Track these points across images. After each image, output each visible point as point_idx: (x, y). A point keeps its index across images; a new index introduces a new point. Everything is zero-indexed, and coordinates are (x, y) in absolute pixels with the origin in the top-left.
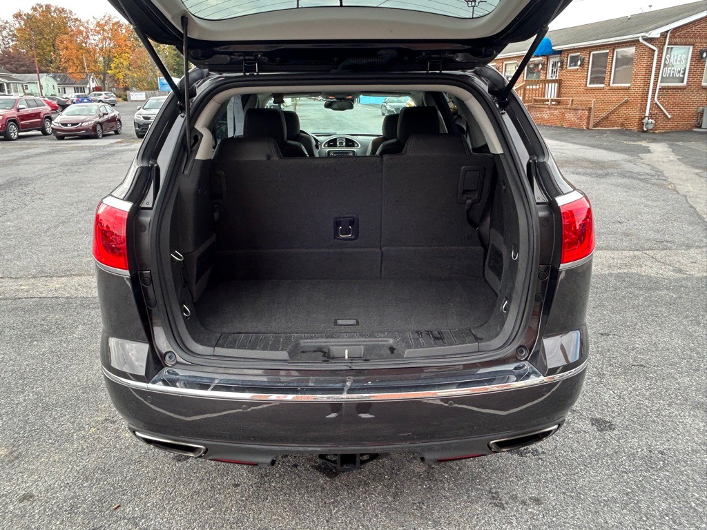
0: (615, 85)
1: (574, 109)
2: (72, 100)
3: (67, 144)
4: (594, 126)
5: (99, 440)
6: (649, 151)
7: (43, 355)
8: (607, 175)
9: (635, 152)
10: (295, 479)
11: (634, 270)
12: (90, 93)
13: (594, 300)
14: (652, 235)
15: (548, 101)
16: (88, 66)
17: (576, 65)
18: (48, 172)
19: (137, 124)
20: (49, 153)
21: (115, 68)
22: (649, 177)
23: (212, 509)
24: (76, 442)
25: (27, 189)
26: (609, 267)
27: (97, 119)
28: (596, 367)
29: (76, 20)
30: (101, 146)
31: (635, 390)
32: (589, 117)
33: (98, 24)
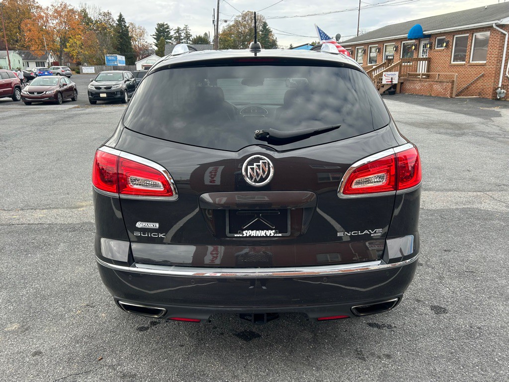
0: (473, 62)
1: (440, 82)
2: (35, 73)
3: (34, 108)
4: (457, 95)
5: (84, 318)
6: (500, 116)
7: (37, 263)
8: (463, 134)
9: (488, 116)
10: (222, 342)
11: (476, 206)
12: (49, 67)
13: (442, 227)
14: (493, 180)
15: (419, 75)
16: (47, 45)
17: (442, 46)
18: (21, 130)
19: (90, 93)
20: (21, 115)
21: (70, 46)
22: (497, 136)
23: (166, 360)
24: (67, 319)
25: (7, 144)
26: (457, 203)
27: (58, 89)
28: (439, 273)
29: (38, 7)
30: (61, 111)
31: (465, 287)
32: (452, 88)
33: (56, 11)
